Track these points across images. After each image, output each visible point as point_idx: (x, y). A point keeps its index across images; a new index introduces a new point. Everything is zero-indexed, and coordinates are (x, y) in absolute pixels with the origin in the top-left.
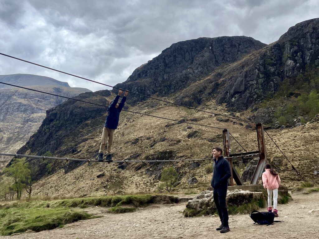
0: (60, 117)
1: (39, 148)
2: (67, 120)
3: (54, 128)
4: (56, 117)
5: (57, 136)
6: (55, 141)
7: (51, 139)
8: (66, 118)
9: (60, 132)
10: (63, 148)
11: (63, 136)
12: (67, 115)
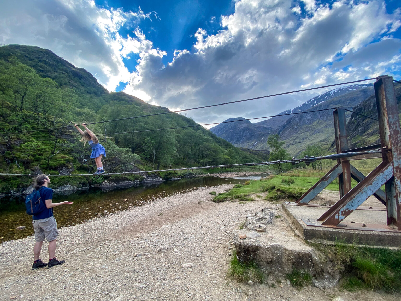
0: (364, 110)
1: (351, 134)
2: (371, 111)
3: (360, 119)
4: (361, 111)
5: (363, 123)
6: (363, 127)
7: (359, 126)
8: (370, 109)
9: (366, 120)
10: (370, 131)
11: (369, 122)
12: (370, 107)
